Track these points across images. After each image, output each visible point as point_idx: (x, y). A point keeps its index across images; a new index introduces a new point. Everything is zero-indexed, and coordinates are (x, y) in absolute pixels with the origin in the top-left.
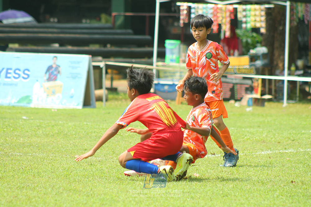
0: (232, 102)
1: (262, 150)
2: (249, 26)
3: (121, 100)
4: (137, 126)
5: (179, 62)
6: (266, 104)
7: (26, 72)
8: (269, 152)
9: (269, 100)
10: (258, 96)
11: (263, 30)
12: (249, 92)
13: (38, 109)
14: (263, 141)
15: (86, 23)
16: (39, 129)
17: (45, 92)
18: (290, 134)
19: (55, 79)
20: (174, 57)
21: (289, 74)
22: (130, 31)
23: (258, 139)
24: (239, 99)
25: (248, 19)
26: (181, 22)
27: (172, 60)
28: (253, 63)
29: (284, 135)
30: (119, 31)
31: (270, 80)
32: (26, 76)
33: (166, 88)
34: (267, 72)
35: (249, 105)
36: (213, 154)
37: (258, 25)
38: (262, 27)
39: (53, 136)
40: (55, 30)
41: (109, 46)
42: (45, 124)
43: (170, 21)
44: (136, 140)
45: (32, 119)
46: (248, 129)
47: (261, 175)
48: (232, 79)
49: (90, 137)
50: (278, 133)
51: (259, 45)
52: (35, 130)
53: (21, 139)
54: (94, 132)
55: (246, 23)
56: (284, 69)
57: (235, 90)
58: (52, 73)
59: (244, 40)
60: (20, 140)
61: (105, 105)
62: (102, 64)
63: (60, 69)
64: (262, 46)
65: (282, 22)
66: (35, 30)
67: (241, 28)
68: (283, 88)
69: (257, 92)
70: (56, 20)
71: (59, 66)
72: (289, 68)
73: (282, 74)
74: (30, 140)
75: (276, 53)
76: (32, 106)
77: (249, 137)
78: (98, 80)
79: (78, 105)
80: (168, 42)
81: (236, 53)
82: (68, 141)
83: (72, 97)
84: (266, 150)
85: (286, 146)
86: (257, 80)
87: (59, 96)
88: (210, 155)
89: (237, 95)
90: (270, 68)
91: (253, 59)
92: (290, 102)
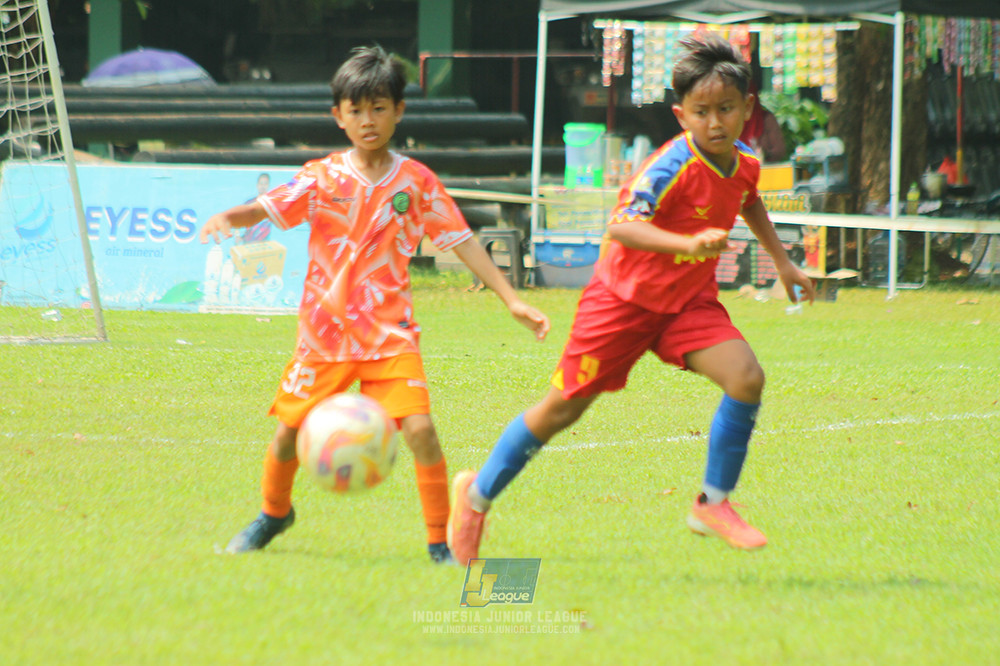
0: (746, 288)
1: (828, 420)
2: (792, 81)
3: (446, 288)
4: (489, 360)
5: (601, 184)
6: (841, 293)
7: (187, 218)
8: (848, 425)
10: (820, 272)
11: (829, 94)
13: (218, 317)
14: (832, 395)
16: (221, 372)
17: (236, 271)
18: (905, 373)
19: (264, 236)
20: (589, 169)
21: (903, 212)
22: (468, 101)
23: (817, 390)
24: (765, 281)
25: (790, 64)
26: (606, 73)
27: (582, 179)
28: (803, 184)
29: (890, 378)
30: (437, 102)
31: (851, 232)
32: (185, 229)
33: (567, 254)
34: (842, 206)
36: (694, 432)
37: (815, 79)
38: (828, 85)
39: (259, 390)
40: (264, 103)
41: (410, 142)
42: (236, 359)
43: (578, 71)
44: (484, 397)
45: (204, 345)
46: (790, 364)
50: (873, 374)
51: (819, 133)
52: (211, 375)
53: (173, 400)
55: (782, 72)
56: (887, 200)
57: (753, 258)
59: (781, 121)
60: (170, 403)
64: (829, 135)
65: (884, 70)
66: (211, 102)
67: (770, 87)
68: (886, 248)
69: (814, 262)
70: (267, 75)
72: (903, 196)
73: (882, 210)
74: (197, 403)
75: (867, 154)
76: (202, 309)
77: (792, 385)
80: (571, 129)
84: (838, 420)
85: (893, 406)
86: (815, 229)
87: (274, 283)
88: (686, 437)
89: (757, 273)
90: (850, 196)
91: (805, 173)
92: (907, 286)
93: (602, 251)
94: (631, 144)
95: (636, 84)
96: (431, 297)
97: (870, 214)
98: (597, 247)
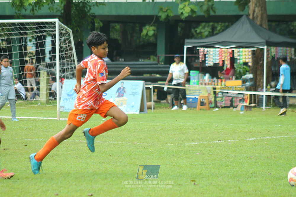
0: (231, 108)
1: (250, 138)
2: (242, 61)
3: (163, 107)
4: (173, 124)
5: (198, 85)
6: (252, 109)
8: (254, 139)
9: (254, 107)
10: (247, 104)
11: (250, 64)
12: (241, 102)
14: (251, 132)
15: (141, 61)
18: (267, 127)
19: (122, 96)
20: (196, 81)
21: (267, 91)
22: (168, 66)
23: (247, 131)
24: (236, 106)
25: (241, 57)
26: (200, 59)
27: (194, 83)
28: (244, 84)
29: (264, 128)
30: (161, 66)
31: (255, 95)
33: (191, 100)
34: (253, 89)
35: (242, 110)
37: (247, 61)
38: (250, 62)
39: (121, 131)
40: (122, 66)
43: (193, 59)
46: (241, 125)
47: (249, 153)
48: (231, 94)
49: (144, 131)
50: (260, 127)
51: (248, 73)
54: (147, 128)
55: (240, 59)
56: (263, 88)
57: (233, 101)
58: (121, 92)
59: (238, 70)
61: (153, 111)
62: (151, 86)
63: (125, 90)
64: (250, 73)
65: (262, 59)
66: (110, 66)
67: (237, 62)
68: (263, 99)
69: (246, 102)
70: (123, 60)
71: (125, 88)
72: (266, 87)
73: (262, 91)
74: (107, 134)
75: (258, 77)
77: (241, 130)
78: (149, 96)
79: (136, 111)
81: (234, 78)
82: (130, 133)
83: (133, 107)
84: (252, 138)
85: (264, 135)
86: (247, 94)
87: (125, 107)
88: (218, 141)
89: (234, 104)
90: (255, 87)
91: (244, 82)
92: (267, 107)
93: (199, 99)
94: (205, 75)
95: (207, 62)
96: (160, 110)
97: (259, 91)
98: (197, 98)
